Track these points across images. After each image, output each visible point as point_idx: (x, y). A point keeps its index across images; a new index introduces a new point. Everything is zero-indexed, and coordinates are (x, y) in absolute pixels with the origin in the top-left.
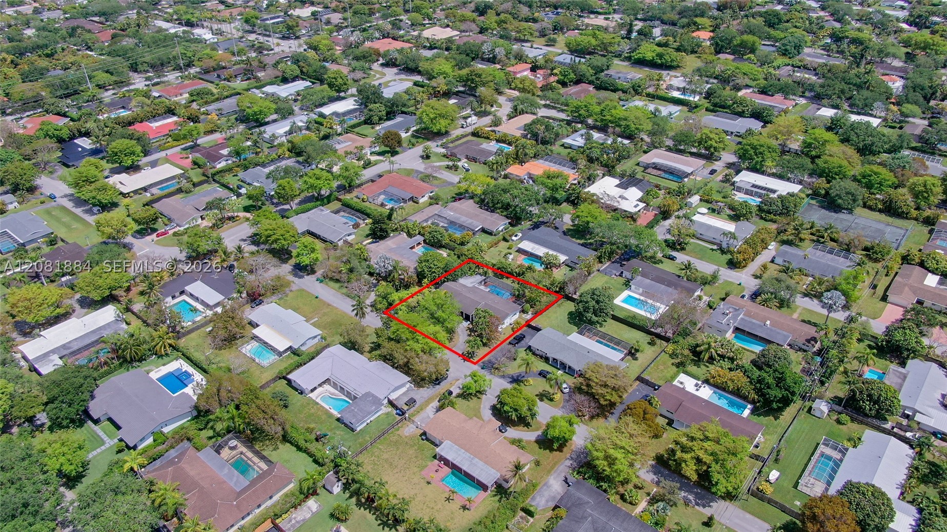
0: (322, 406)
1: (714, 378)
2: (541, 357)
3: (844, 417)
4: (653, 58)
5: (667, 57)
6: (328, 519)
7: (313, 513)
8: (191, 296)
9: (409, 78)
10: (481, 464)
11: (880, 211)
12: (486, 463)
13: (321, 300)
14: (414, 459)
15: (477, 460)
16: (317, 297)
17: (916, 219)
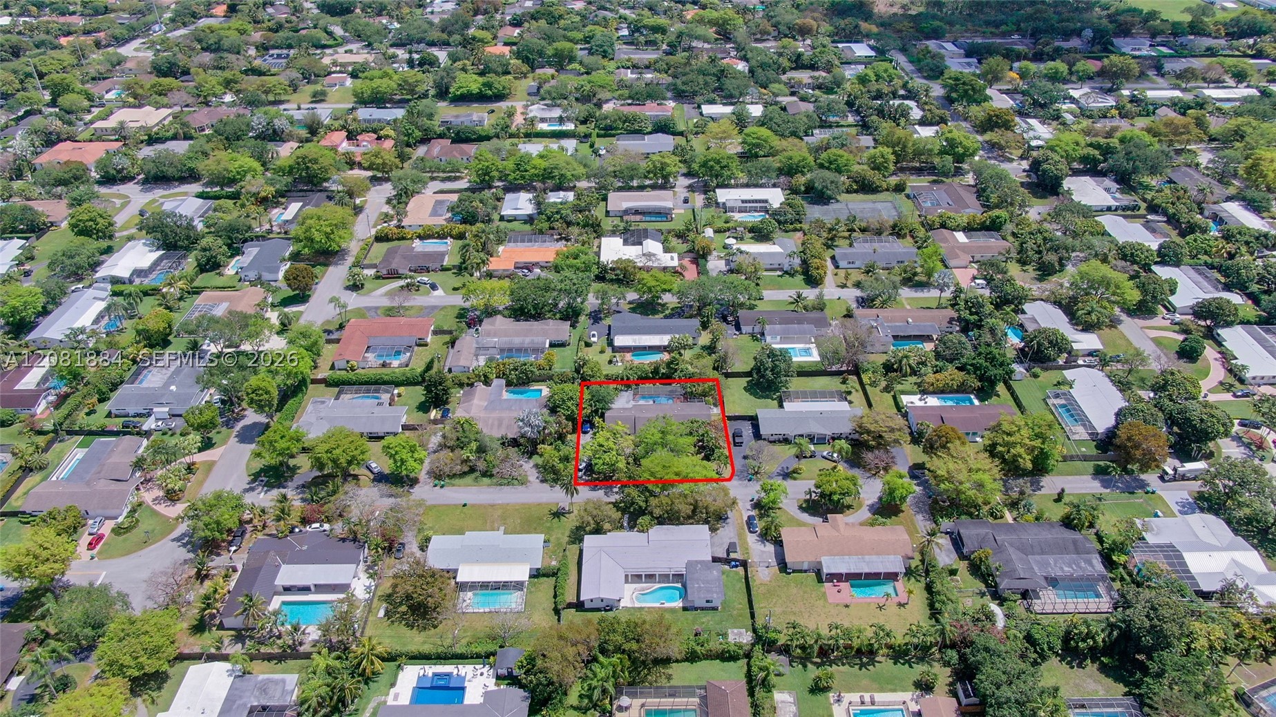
0: (649, 608)
1: (933, 385)
2: (780, 441)
3: (1037, 370)
4: (480, 89)
5: (496, 85)
6: (814, 698)
7: (794, 703)
8: (287, 590)
9: (172, 191)
10: (874, 558)
11: (856, 191)
12: (878, 554)
13: (473, 506)
14: (806, 596)
15: (867, 557)
16: (465, 505)
17: (887, 190)
